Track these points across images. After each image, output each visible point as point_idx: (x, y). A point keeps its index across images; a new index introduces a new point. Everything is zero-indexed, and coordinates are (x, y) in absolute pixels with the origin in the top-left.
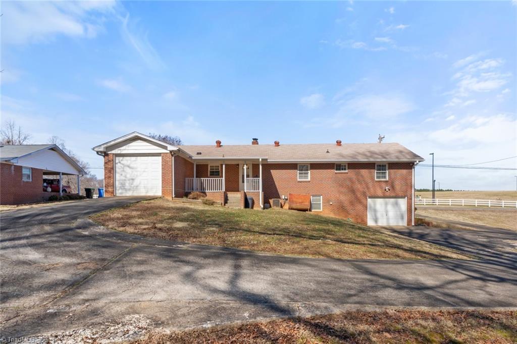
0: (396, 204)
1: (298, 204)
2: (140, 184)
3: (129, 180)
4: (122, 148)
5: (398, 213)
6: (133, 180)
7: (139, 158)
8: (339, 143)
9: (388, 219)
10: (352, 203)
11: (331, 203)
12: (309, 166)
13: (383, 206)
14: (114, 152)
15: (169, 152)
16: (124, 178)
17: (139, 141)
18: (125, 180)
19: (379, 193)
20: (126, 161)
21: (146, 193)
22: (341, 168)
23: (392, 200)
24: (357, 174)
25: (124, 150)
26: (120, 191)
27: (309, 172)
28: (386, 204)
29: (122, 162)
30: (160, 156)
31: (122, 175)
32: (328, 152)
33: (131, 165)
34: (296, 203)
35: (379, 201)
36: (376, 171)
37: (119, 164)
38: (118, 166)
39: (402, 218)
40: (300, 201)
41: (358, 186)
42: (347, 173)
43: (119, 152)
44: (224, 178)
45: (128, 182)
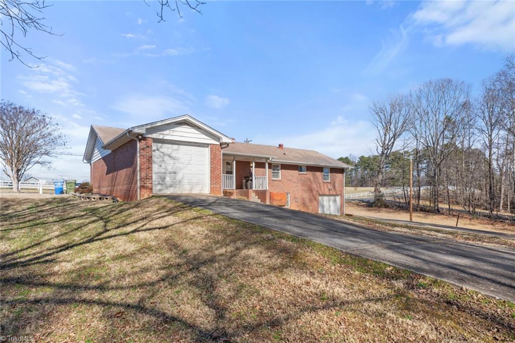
0: (335, 201)
1: (278, 202)
2: (183, 178)
3: (170, 173)
4: (165, 132)
6: (175, 173)
7: (181, 147)
8: (280, 146)
10: (310, 200)
11: (296, 201)
12: (280, 166)
14: (154, 136)
15: (219, 144)
16: (163, 171)
17: (186, 126)
18: (165, 173)
20: (166, 148)
21: (191, 190)
22: (302, 169)
23: (332, 198)
24: (314, 176)
25: (168, 135)
26: (159, 187)
27: (280, 171)
28: (329, 201)
29: (160, 150)
30: (208, 147)
31: (161, 166)
32: (284, 154)
33: (174, 155)
34: (277, 201)
35: (326, 198)
36: (323, 174)
37: (157, 151)
38: (156, 154)
40: (279, 199)
41: (314, 186)
42: (306, 175)
43: (161, 137)
44: (234, 175)
45: (169, 175)
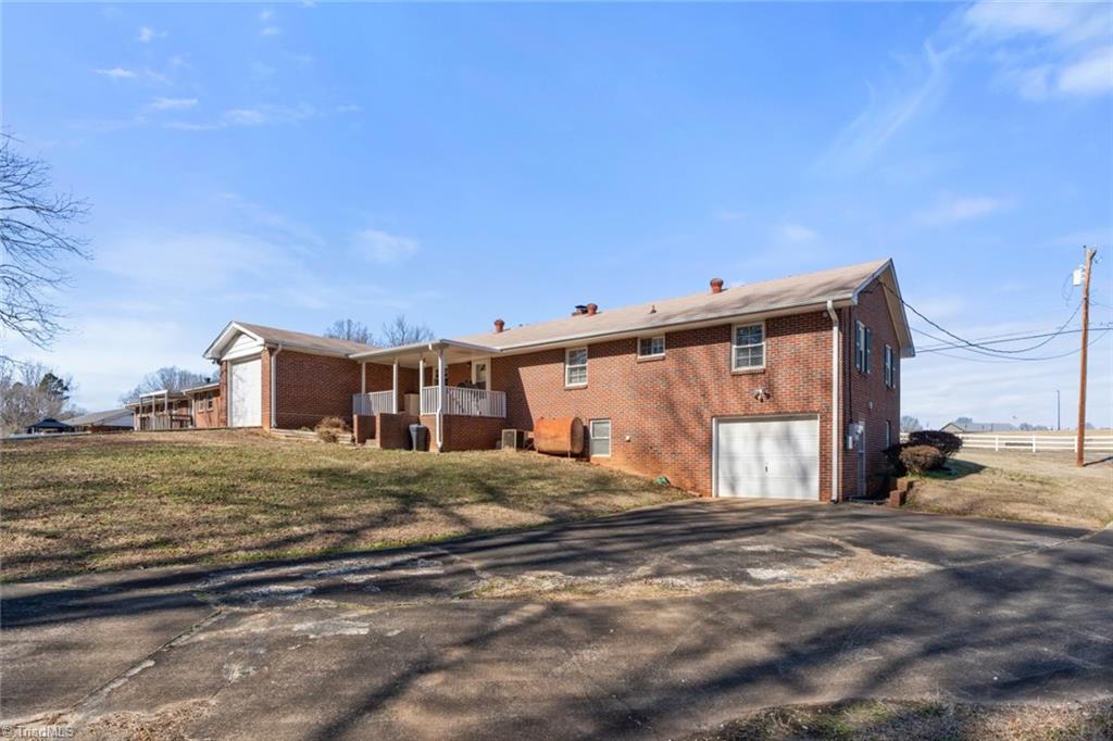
4: (231, 351)
5: (793, 463)
7: (248, 364)
8: (717, 286)
9: (763, 481)
10: (669, 439)
11: (628, 438)
12: (587, 351)
13: (751, 443)
16: (237, 398)
19: (735, 407)
20: (239, 369)
21: (253, 421)
22: (653, 346)
23: (775, 426)
25: (233, 353)
26: (235, 420)
29: (236, 372)
32: (654, 311)
33: (243, 377)
34: (546, 439)
36: (735, 347)
37: (234, 376)
38: (233, 379)
39: (804, 478)
40: (553, 434)
42: (664, 359)
